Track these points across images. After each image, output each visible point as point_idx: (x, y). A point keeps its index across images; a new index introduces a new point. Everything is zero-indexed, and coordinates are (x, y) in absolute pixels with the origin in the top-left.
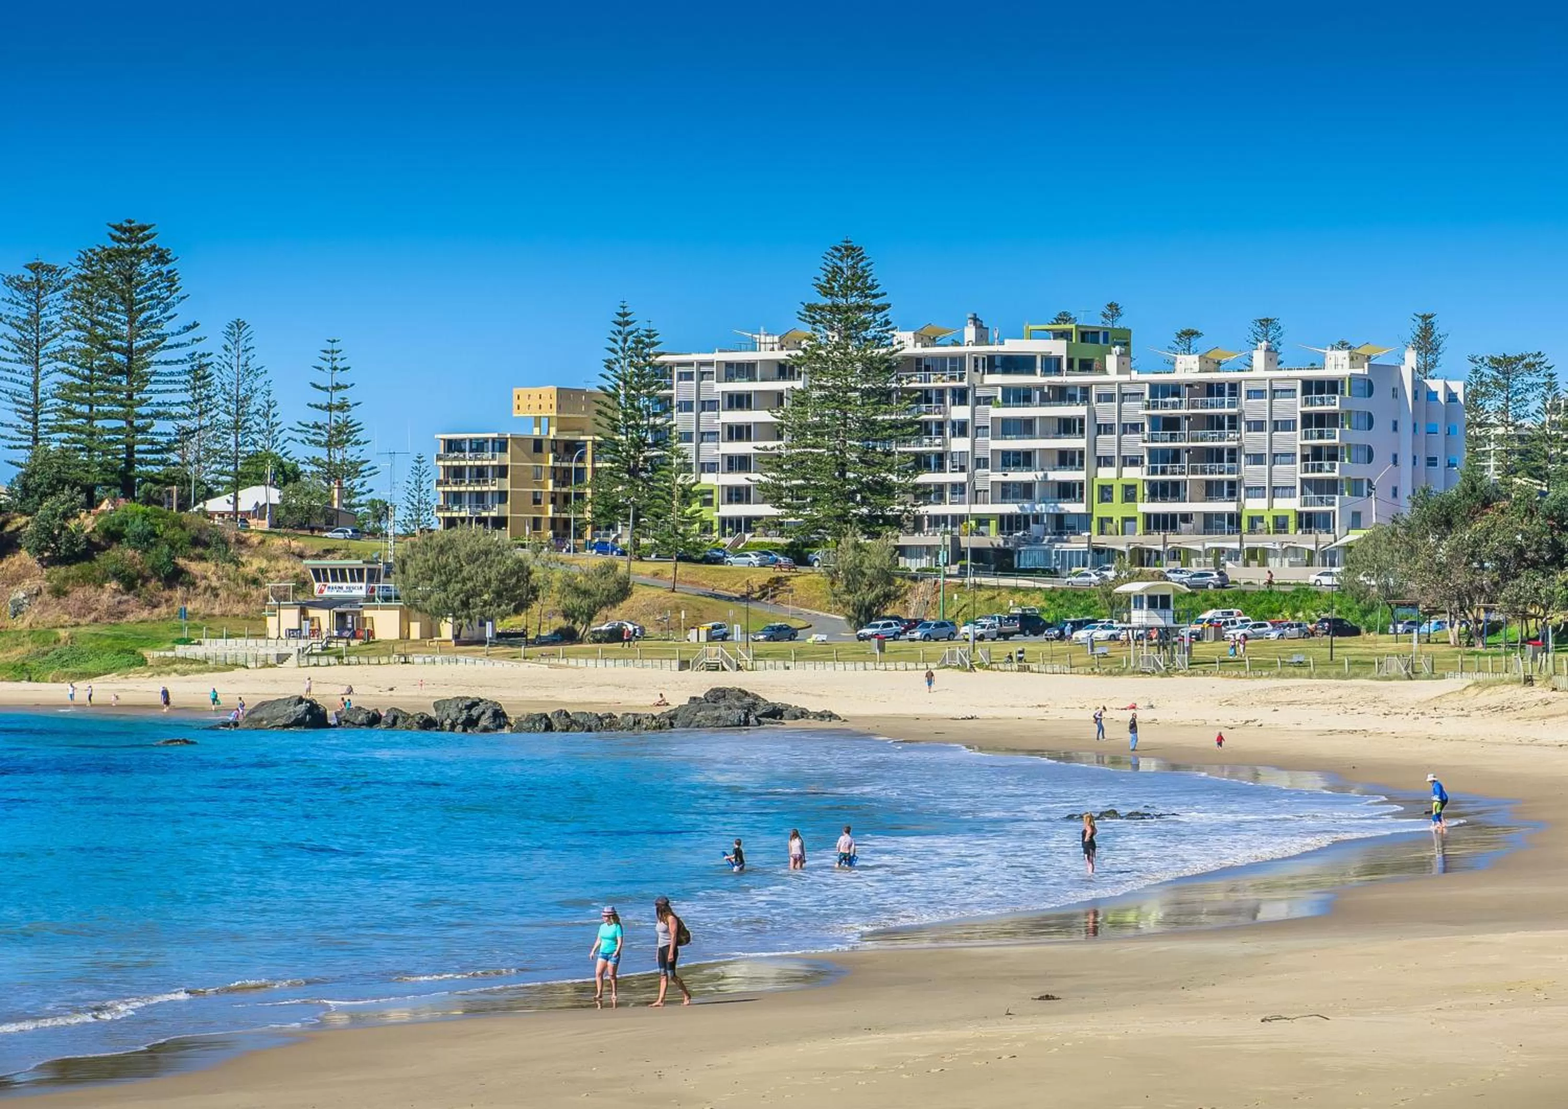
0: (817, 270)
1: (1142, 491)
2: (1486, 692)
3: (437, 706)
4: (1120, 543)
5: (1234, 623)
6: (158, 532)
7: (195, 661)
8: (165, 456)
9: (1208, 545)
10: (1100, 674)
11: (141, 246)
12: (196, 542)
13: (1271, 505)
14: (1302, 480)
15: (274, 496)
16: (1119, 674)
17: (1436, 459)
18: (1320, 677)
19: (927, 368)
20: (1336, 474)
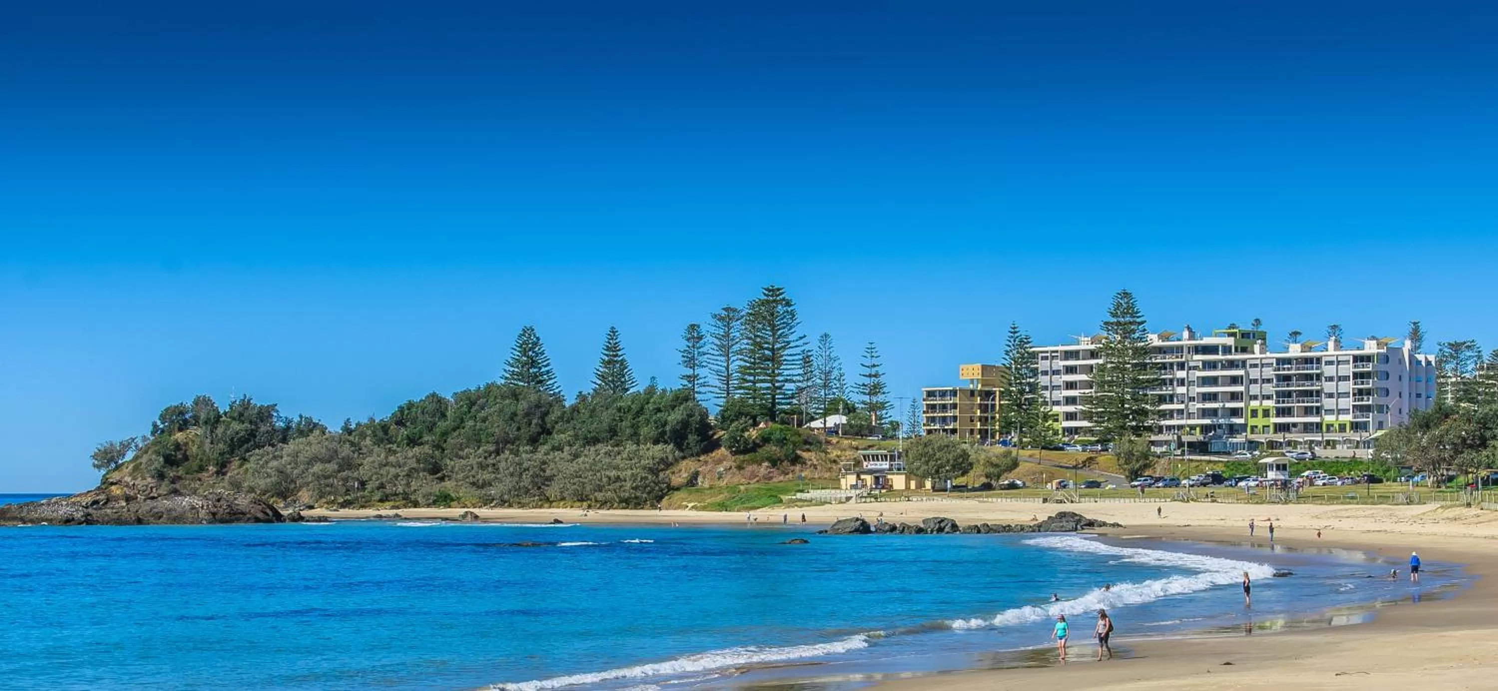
0: (1110, 304)
1: (1273, 412)
2: (1447, 511)
3: (924, 522)
4: (1261, 438)
5: (1319, 477)
6: (787, 438)
7: (806, 501)
8: (791, 400)
9: (1306, 439)
10: (1252, 503)
11: (778, 298)
12: (806, 442)
13: (1337, 419)
14: (1354, 406)
15: (844, 419)
16: (1261, 503)
17: (1420, 394)
18: (1363, 504)
19: (1165, 352)
20: (1370, 402)
